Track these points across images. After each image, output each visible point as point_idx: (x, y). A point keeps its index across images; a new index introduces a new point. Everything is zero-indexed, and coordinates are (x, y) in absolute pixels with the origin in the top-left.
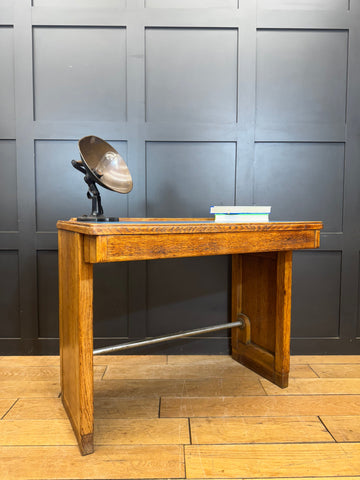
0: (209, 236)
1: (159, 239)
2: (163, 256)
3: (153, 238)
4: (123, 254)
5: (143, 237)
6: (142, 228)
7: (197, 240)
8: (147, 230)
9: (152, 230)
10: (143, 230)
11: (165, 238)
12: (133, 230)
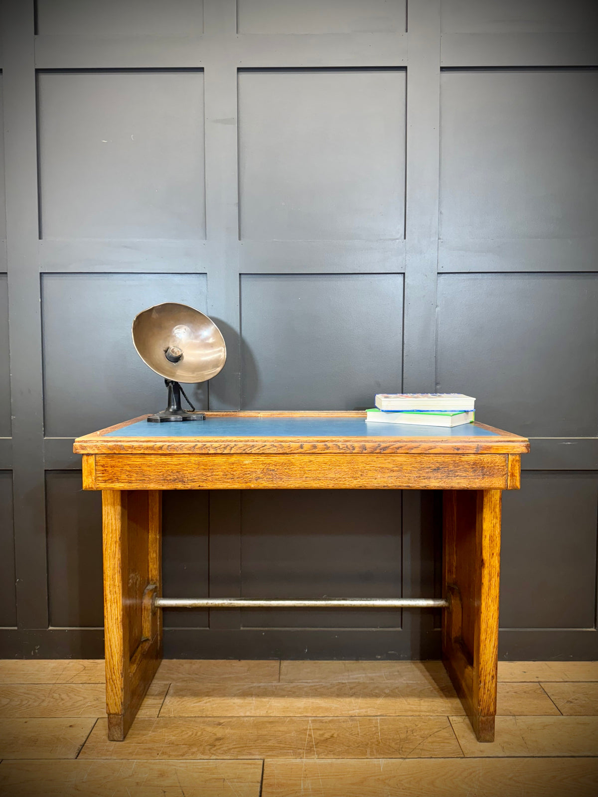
0: (262, 458)
1: (175, 460)
2: (180, 486)
3: (163, 459)
4: (118, 480)
5: (148, 458)
6: (145, 444)
7: (240, 464)
8: (152, 448)
9: (161, 448)
10: (147, 448)
11: (184, 459)
12: (132, 447)
